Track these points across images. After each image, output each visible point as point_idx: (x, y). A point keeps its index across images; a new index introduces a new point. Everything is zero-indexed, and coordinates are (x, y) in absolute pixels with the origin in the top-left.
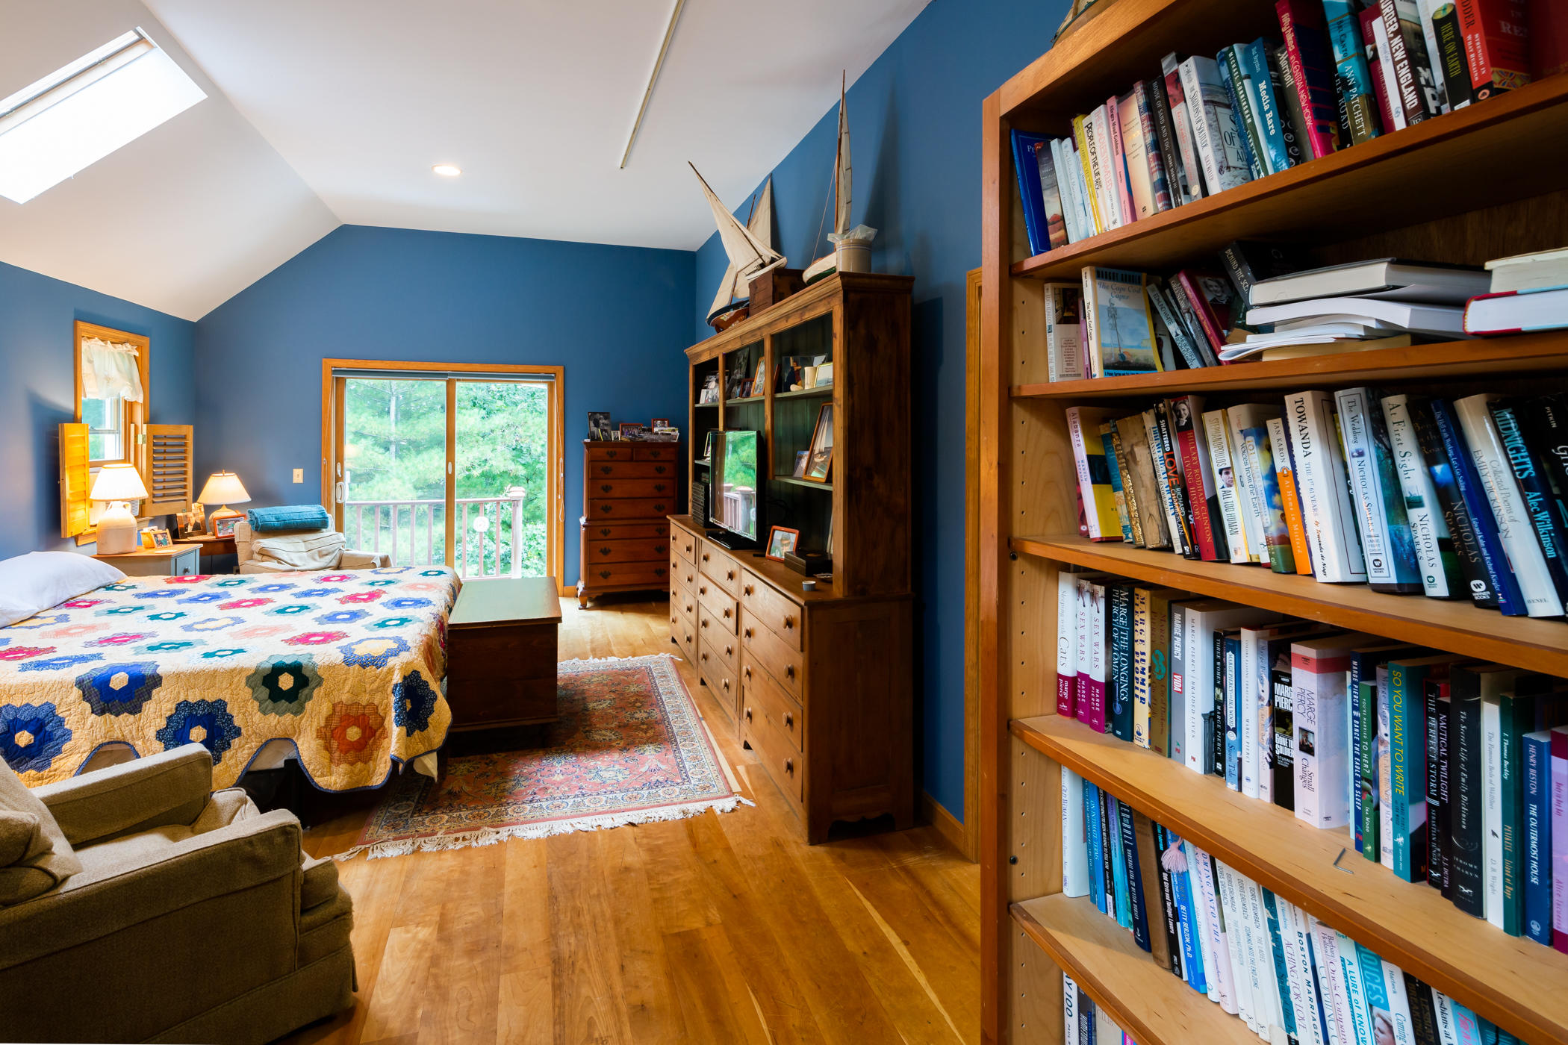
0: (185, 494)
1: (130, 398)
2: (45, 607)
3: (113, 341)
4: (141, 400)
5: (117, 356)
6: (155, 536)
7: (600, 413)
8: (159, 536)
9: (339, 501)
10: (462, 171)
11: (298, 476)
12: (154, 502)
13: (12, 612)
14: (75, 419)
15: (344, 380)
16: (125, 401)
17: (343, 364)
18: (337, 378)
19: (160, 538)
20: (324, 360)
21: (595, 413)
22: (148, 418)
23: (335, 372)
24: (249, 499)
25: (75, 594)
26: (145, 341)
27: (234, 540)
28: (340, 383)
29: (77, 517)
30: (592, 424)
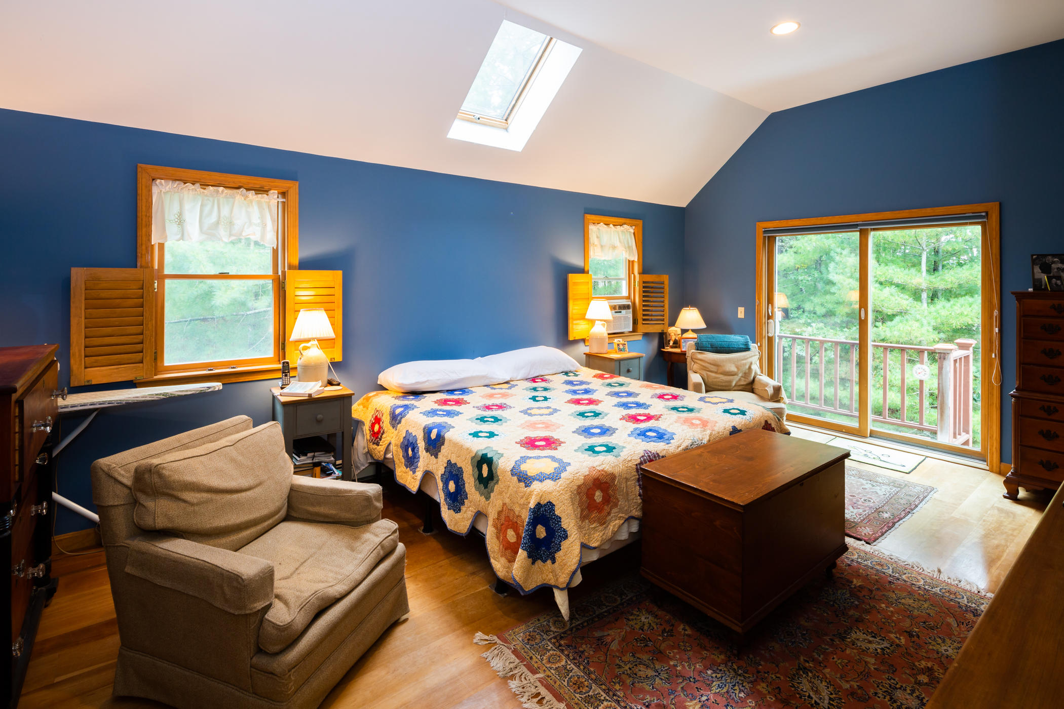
0: (663, 320)
1: (632, 259)
2: (518, 378)
3: (614, 224)
4: (636, 260)
5: (620, 233)
6: (618, 345)
7: (1054, 256)
8: (620, 345)
9: (770, 335)
10: (799, 25)
11: (741, 313)
12: (643, 324)
13: (492, 378)
14: (582, 271)
15: (775, 238)
16: (629, 261)
17: (771, 225)
18: (768, 237)
19: (621, 347)
20: (757, 223)
21: (1046, 256)
22: (641, 271)
23: (765, 232)
24: (704, 326)
25: (542, 374)
26: (640, 222)
27: (685, 354)
28: (771, 241)
29: (577, 329)
30: (1037, 270)
